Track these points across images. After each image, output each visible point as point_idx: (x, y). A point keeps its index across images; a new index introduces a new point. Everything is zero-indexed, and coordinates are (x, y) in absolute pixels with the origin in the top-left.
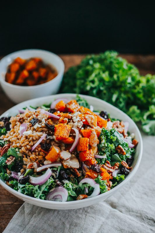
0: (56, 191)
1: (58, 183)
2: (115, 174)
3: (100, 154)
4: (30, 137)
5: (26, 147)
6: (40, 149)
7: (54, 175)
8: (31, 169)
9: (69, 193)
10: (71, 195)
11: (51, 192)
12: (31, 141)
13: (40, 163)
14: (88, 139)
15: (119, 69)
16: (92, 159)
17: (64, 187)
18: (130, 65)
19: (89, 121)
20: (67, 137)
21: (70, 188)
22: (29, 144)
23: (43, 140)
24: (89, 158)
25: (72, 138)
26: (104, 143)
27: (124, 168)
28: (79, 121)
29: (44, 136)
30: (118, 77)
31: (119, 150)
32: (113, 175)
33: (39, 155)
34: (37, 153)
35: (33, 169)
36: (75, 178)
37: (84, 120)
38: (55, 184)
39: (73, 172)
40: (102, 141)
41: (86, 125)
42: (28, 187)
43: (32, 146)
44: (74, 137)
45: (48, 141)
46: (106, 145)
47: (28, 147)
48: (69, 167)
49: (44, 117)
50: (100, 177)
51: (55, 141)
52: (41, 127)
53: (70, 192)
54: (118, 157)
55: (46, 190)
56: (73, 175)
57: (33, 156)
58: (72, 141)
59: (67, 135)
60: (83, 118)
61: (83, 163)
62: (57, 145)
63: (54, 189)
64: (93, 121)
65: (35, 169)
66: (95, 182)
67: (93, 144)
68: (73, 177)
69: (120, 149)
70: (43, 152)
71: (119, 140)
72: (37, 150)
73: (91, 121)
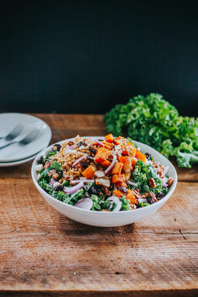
0: (84, 201)
1: (87, 195)
2: (141, 200)
3: (132, 181)
4: (74, 155)
5: (68, 163)
6: (79, 165)
7: (85, 187)
8: (67, 180)
9: (93, 204)
10: (96, 207)
11: (79, 202)
12: (73, 158)
13: (77, 177)
14: (123, 164)
15: (160, 108)
16: (122, 182)
17: (91, 198)
18: (170, 106)
19: (128, 150)
20: (105, 159)
21: (96, 201)
22: (71, 160)
23: (84, 159)
24: (120, 180)
25: (109, 162)
26: (137, 173)
27: (151, 198)
28: (120, 150)
29: (85, 156)
30: (158, 115)
31: (151, 183)
32: (138, 201)
33: (77, 170)
34: (76, 169)
35: (69, 181)
36: (104, 195)
37: (124, 150)
38: (84, 196)
39: (104, 190)
40: (136, 169)
41: (125, 154)
42: (60, 194)
43: (73, 163)
44: (111, 161)
45: (88, 161)
46: (139, 174)
47: (70, 163)
48: (100, 184)
49: (90, 143)
50: (124, 197)
51: (94, 162)
52: (85, 149)
53: (95, 203)
54: (148, 188)
55: (75, 199)
56: (102, 193)
57: (72, 171)
58: (108, 164)
59: (105, 157)
60: (124, 148)
61: (115, 185)
62: (95, 166)
63: (82, 199)
64: (131, 152)
65: (71, 182)
66: (119, 200)
67: (126, 169)
68: (102, 194)
69: (152, 181)
70: (81, 168)
71: (152, 174)
72: (76, 167)
73: (130, 152)
